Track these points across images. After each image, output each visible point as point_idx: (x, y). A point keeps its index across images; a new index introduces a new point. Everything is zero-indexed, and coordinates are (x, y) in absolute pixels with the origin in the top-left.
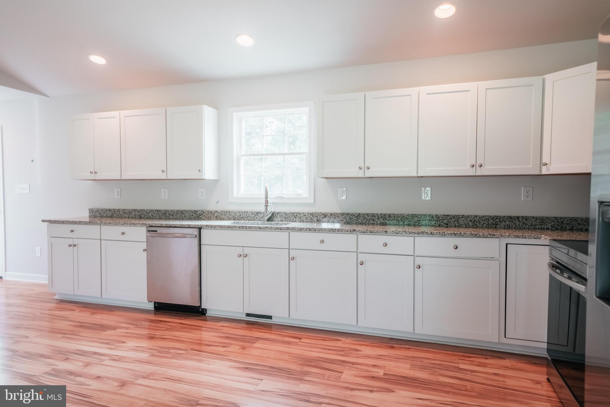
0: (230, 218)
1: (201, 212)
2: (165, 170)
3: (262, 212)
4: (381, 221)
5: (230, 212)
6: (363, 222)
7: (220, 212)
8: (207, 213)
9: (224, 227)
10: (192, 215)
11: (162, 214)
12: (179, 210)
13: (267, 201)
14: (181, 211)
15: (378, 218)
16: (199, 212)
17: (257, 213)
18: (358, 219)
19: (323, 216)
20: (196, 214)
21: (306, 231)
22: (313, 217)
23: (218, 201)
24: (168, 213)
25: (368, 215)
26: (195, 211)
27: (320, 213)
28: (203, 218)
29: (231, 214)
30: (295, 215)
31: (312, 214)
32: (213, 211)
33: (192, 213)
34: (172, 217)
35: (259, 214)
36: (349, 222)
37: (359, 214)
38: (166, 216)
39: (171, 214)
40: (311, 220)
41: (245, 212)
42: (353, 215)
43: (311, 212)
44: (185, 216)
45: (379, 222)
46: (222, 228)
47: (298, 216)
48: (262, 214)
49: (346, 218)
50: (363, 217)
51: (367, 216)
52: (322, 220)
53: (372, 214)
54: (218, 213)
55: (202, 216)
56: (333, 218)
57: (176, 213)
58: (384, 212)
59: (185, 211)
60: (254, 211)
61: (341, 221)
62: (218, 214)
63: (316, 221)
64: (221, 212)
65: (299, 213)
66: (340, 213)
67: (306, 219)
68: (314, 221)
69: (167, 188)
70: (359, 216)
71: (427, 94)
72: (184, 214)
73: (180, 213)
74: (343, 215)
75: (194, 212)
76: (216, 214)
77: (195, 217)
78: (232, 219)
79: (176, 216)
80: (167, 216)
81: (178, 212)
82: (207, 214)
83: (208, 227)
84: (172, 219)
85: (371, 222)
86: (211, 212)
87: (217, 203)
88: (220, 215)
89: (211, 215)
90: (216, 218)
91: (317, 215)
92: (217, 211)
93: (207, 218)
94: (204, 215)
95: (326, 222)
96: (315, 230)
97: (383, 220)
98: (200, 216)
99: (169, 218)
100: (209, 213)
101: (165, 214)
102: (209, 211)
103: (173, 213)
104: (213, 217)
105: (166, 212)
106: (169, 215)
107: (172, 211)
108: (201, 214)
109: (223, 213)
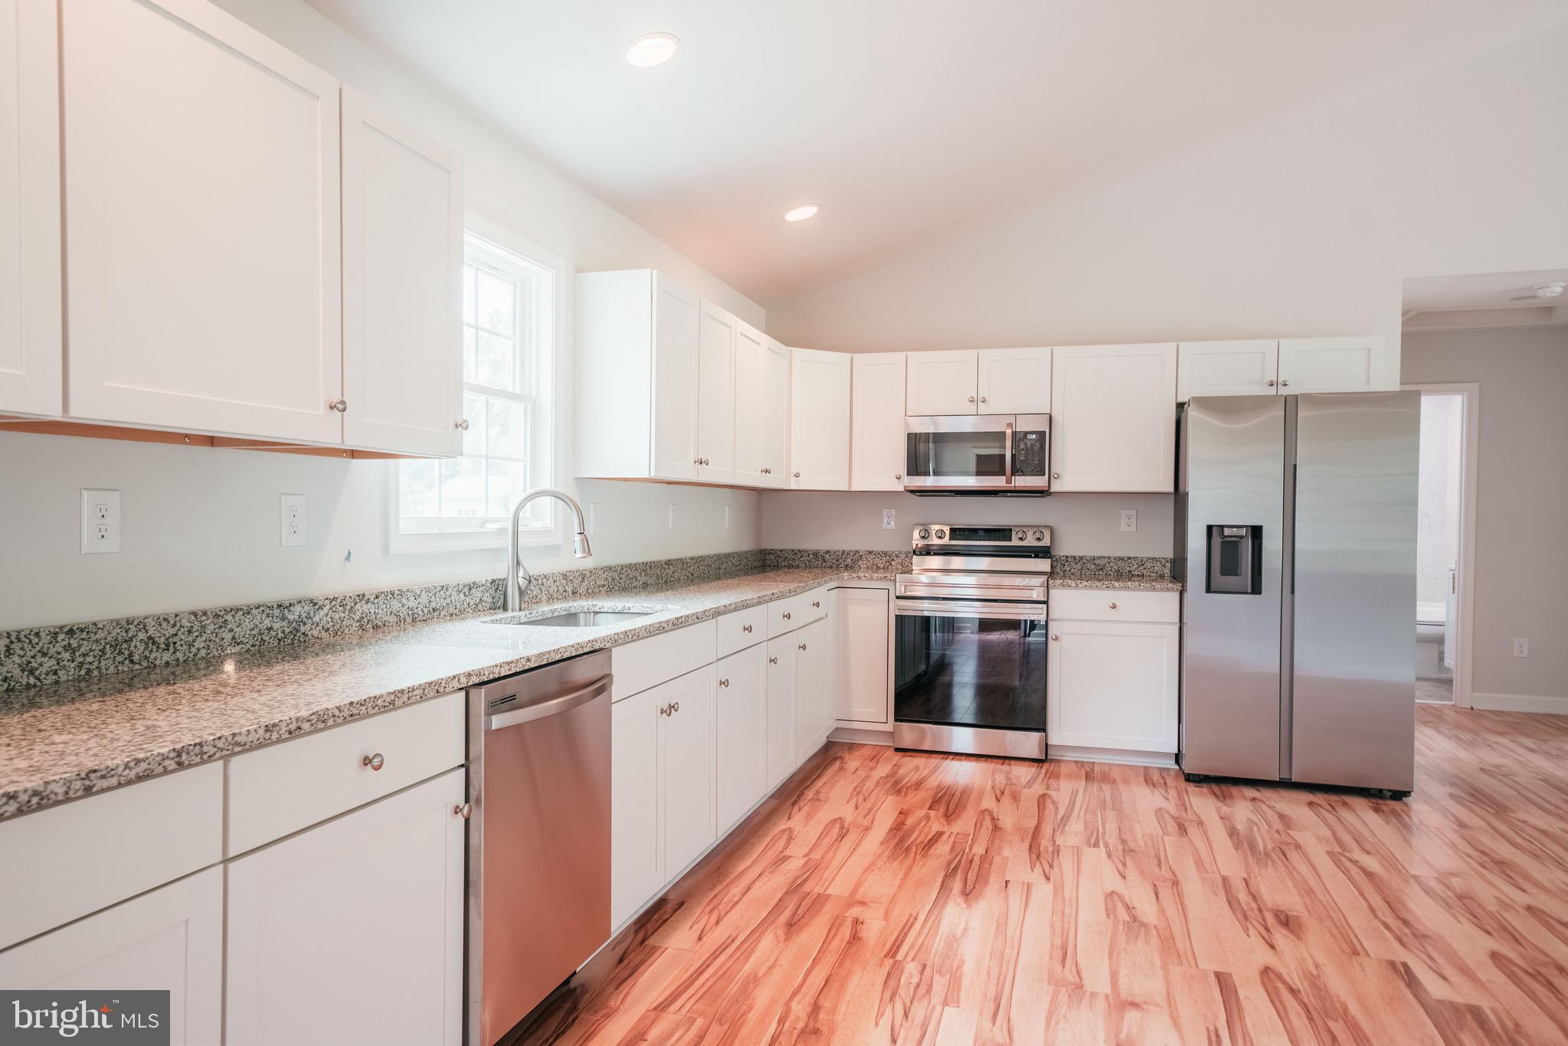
1: (307, 608)
5: (401, 593)
7: (372, 599)
10: (270, 629)
11: (103, 651)
12: (205, 614)
14: (217, 616)
19: (581, 580)
20: (284, 618)
23: (349, 553)
24: (141, 635)
26: (280, 606)
28: (316, 633)
29: (403, 600)
31: (565, 578)
33: (268, 616)
34: (167, 656)
36: (611, 587)
37: (622, 568)
38: (131, 655)
39: (162, 639)
40: (564, 593)
42: (615, 569)
48: (476, 590)
49: (608, 578)
52: (579, 589)
53: (635, 565)
55: (308, 626)
59: (238, 610)
62: (365, 608)
63: (570, 593)
64: (377, 597)
67: (557, 591)
68: (568, 595)
72: (231, 630)
73: (212, 627)
74: (604, 573)
75: (277, 612)
77: (280, 635)
78: (407, 619)
79: (190, 645)
80: (136, 658)
81: (197, 623)
82: (327, 615)
86: (343, 603)
87: (348, 558)
89: (342, 615)
91: (572, 579)
92: (364, 595)
93: (328, 629)
94: (316, 619)
99: (145, 664)
100: (334, 609)
101: (125, 646)
102: (335, 599)
103: (173, 631)
104: (349, 622)
105: (127, 631)
106: (147, 644)
107: (164, 624)
108: (304, 615)
109: (381, 600)
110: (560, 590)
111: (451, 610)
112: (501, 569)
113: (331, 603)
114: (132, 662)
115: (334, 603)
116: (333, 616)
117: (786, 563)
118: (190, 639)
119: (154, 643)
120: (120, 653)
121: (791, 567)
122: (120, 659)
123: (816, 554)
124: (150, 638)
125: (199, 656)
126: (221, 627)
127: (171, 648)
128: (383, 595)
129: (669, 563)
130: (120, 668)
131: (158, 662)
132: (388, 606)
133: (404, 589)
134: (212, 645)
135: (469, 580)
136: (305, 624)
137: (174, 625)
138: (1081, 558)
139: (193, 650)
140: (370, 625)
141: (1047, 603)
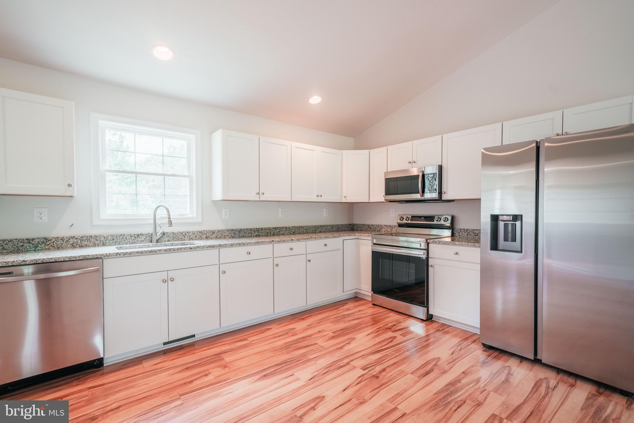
0: (96, 243)
1: (42, 240)
3: (145, 234)
4: (256, 234)
5: (96, 236)
6: (244, 236)
7: (79, 238)
8: (54, 240)
9: (144, 252)
10: (23, 246)
13: (171, 221)
15: (255, 232)
16: (37, 240)
17: (138, 235)
18: (240, 233)
19: (211, 233)
20: (29, 243)
21: (237, 246)
22: (202, 235)
23: (72, 225)
25: (247, 229)
26: (27, 239)
27: (209, 231)
28: (47, 247)
29: (97, 239)
30: (184, 234)
31: (201, 232)
32: (65, 237)
33: (21, 242)
35: (141, 236)
36: (233, 236)
37: (241, 230)
40: (200, 238)
41: (121, 235)
42: (236, 230)
43: (200, 230)
44: (3, 248)
45: (255, 235)
46: (140, 254)
47: (187, 235)
48: (145, 236)
49: (231, 233)
50: (244, 232)
51: (246, 231)
52: (210, 237)
53: (250, 229)
54: (77, 239)
55: (44, 245)
56: (221, 234)
58: (258, 227)
59: (6, 240)
60: (133, 234)
61: (227, 236)
62: (75, 240)
63: (205, 238)
64: (82, 237)
65: (188, 232)
66: (226, 230)
67: (195, 237)
68: (203, 239)
70: (241, 231)
71: (296, 147)
72: (1, 246)
74: (228, 231)
75: (26, 241)
76: (71, 241)
77: (29, 248)
78: (100, 244)
82: (53, 242)
83: (120, 254)
85: (250, 235)
86: (62, 239)
87: (71, 226)
88: (79, 242)
89: (62, 243)
90: (73, 246)
91: (205, 233)
93: (54, 247)
94: (48, 243)
95: (214, 238)
96: (244, 244)
97: (258, 232)
100: (58, 241)
102: (57, 238)
104: (65, 245)
108: (41, 242)
109: (84, 238)
110: (198, 236)
112: (150, 230)
113: (55, 239)
115: (57, 239)
116: (57, 243)
117: (359, 229)
121: (361, 230)
123: (368, 226)
128: (85, 237)
129: (276, 228)
132: (88, 240)
133: (98, 235)
135: (139, 233)
136: (41, 245)
138: (467, 230)
140: (78, 246)
141: (427, 250)
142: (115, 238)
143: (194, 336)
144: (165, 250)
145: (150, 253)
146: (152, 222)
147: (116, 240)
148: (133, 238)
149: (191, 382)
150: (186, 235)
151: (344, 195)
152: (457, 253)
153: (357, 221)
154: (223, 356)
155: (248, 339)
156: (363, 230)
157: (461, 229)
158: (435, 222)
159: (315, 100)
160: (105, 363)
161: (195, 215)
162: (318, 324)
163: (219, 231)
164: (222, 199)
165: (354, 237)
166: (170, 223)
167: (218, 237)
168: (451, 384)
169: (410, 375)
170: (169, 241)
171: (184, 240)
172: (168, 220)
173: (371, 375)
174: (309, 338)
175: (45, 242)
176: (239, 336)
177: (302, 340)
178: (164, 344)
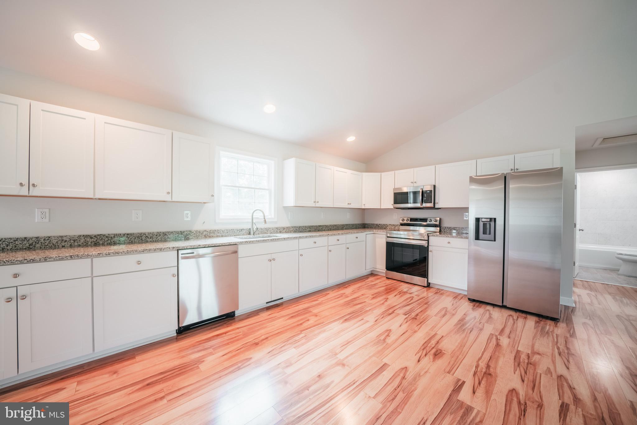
1: (189, 232)
2: (170, 192)
3: (246, 229)
5: (218, 230)
7: (209, 231)
8: (195, 232)
10: (178, 236)
11: (135, 238)
12: (160, 232)
13: (265, 220)
14: (164, 233)
15: (307, 228)
16: (186, 232)
18: (300, 229)
19: (283, 229)
21: (310, 237)
22: (278, 230)
23: (204, 222)
24: (144, 236)
25: (303, 227)
26: (181, 232)
27: (281, 227)
28: (191, 237)
29: (219, 232)
30: (267, 229)
31: (277, 228)
32: (201, 230)
33: (178, 233)
34: (151, 240)
35: (243, 231)
36: (295, 231)
37: (300, 227)
38: (142, 239)
39: (149, 237)
41: (232, 229)
42: (297, 227)
44: (168, 237)
46: (258, 242)
52: (283, 232)
53: (305, 226)
54: (207, 232)
56: (288, 230)
57: (157, 236)
58: (310, 225)
59: (169, 232)
60: (239, 229)
61: (292, 231)
62: (206, 233)
65: (269, 228)
66: (290, 227)
69: (140, 210)
71: (336, 170)
73: (162, 235)
74: (293, 228)
75: (180, 233)
76: (205, 233)
78: (220, 236)
79: (157, 238)
80: (143, 240)
81: (159, 234)
82: (195, 234)
83: (247, 242)
84: (151, 241)
85: (305, 230)
86: (200, 232)
88: (209, 234)
89: (199, 234)
90: (205, 237)
91: (280, 229)
93: (195, 237)
94: (192, 234)
96: (313, 237)
98: (187, 236)
99: (145, 241)
100: (197, 233)
101: (140, 237)
102: (197, 231)
103: (152, 235)
104: (201, 236)
105: (141, 235)
106: (146, 238)
107: (150, 234)
109: (212, 231)
110: (275, 231)
111: (235, 234)
112: (249, 226)
114: (142, 240)
117: (370, 227)
118: (157, 237)
119: (147, 237)
120: (139, 238)
121: (371, 228)
122: (139, 239)
123: (377, 225)
124: (146, 236)
125: (159, 240)
126: (164, 235)
127: (152, 238)
129: (320, 226)
130: (139, 241)
131: (148, 241)
134: (162, 238)
135: (242, 228)
136: (188, 235)
137: (153, 234)
138: (450, 228)
139: (157, 239)
140: (208, 236)
141: (428, 240)
142: (229, 232)
143: (282, 298)
144: (271, 240)
145: (263, 242)
146: (251, 221)
147: (229, 233)
148: (239, 231)
149: (301, 324)
150: (268, 230)
151: (363, 203)
152: (449, 243)
153: (367, 222)
154: (311, 309)
155: (318, 299)
156: (373, 228)
157: (445, 227)
158: (428, 222)
159: (351, 139)
160: (237, 314)
161: (273, 216)
162: (358, 290)
163: (287, 228)
164: (294, 205)
165: (372, 233)
166: (265, 222)
167: (287, 232)
168: (460, 320)
169: (434, 317)
170: (259, 234)
171: (267, 234)
172: (263, 219)
173: (411, 318)
174: (358, 299)
175: (190, 233)
176: (311, 298)
177: (354, 300)
178: (267, 303)
